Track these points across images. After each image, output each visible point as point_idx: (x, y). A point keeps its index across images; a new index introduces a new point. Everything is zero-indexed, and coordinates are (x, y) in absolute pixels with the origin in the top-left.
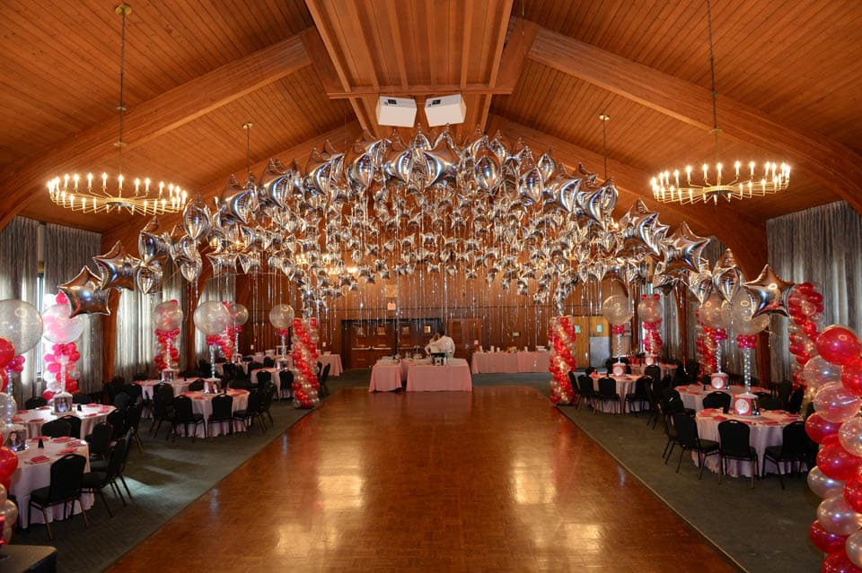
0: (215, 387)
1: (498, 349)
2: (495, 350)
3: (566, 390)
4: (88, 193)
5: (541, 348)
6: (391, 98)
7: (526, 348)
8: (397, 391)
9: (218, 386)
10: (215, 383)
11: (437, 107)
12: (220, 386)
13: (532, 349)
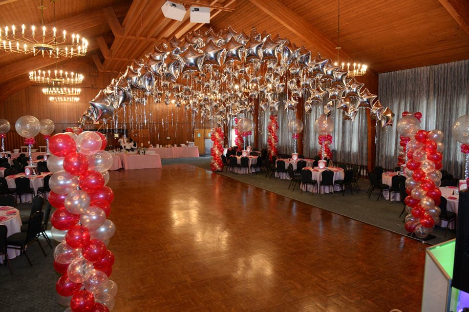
0: (34, 171)
1: (161, 146)
2: (159, 147)
3: (219, 164)
4: (13, 39)
5: (183, 145)
6: (174, 3)
7: (176, 145)
8: (119, 170)
9: (35, 170)
10: (34, 168)
11: (196, 13)
12: (37, 170)
13: (179, 146)
